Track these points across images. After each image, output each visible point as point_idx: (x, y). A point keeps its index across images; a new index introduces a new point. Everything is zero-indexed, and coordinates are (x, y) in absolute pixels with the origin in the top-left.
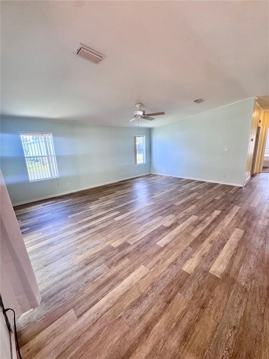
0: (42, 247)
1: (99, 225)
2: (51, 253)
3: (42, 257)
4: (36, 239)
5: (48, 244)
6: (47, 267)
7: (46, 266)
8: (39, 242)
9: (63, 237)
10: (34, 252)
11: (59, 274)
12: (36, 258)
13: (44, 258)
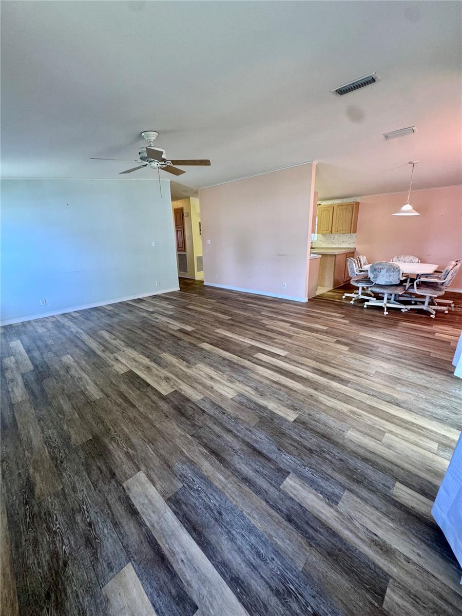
0: (410, 410)
1: (308, 366)
2: (407, 393)
3: (422, 398)
4: (407, 434)
5: (398, 405)
6: (426, 385)
7: (427, 388)
8: (407, 422)
9: (367, 396)
10: (428, 413)
11: (420, 373)
12: (432, 403)
13: (421, 395)
